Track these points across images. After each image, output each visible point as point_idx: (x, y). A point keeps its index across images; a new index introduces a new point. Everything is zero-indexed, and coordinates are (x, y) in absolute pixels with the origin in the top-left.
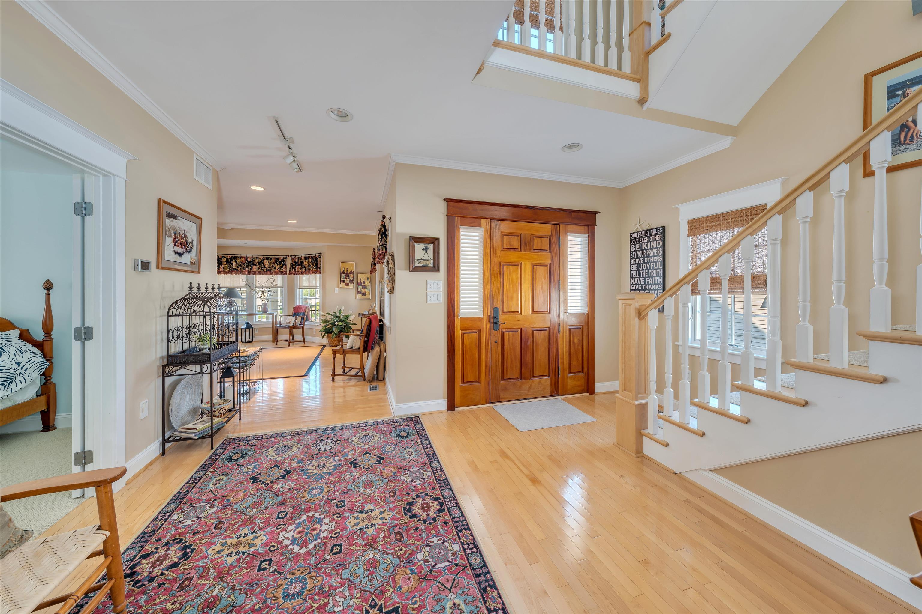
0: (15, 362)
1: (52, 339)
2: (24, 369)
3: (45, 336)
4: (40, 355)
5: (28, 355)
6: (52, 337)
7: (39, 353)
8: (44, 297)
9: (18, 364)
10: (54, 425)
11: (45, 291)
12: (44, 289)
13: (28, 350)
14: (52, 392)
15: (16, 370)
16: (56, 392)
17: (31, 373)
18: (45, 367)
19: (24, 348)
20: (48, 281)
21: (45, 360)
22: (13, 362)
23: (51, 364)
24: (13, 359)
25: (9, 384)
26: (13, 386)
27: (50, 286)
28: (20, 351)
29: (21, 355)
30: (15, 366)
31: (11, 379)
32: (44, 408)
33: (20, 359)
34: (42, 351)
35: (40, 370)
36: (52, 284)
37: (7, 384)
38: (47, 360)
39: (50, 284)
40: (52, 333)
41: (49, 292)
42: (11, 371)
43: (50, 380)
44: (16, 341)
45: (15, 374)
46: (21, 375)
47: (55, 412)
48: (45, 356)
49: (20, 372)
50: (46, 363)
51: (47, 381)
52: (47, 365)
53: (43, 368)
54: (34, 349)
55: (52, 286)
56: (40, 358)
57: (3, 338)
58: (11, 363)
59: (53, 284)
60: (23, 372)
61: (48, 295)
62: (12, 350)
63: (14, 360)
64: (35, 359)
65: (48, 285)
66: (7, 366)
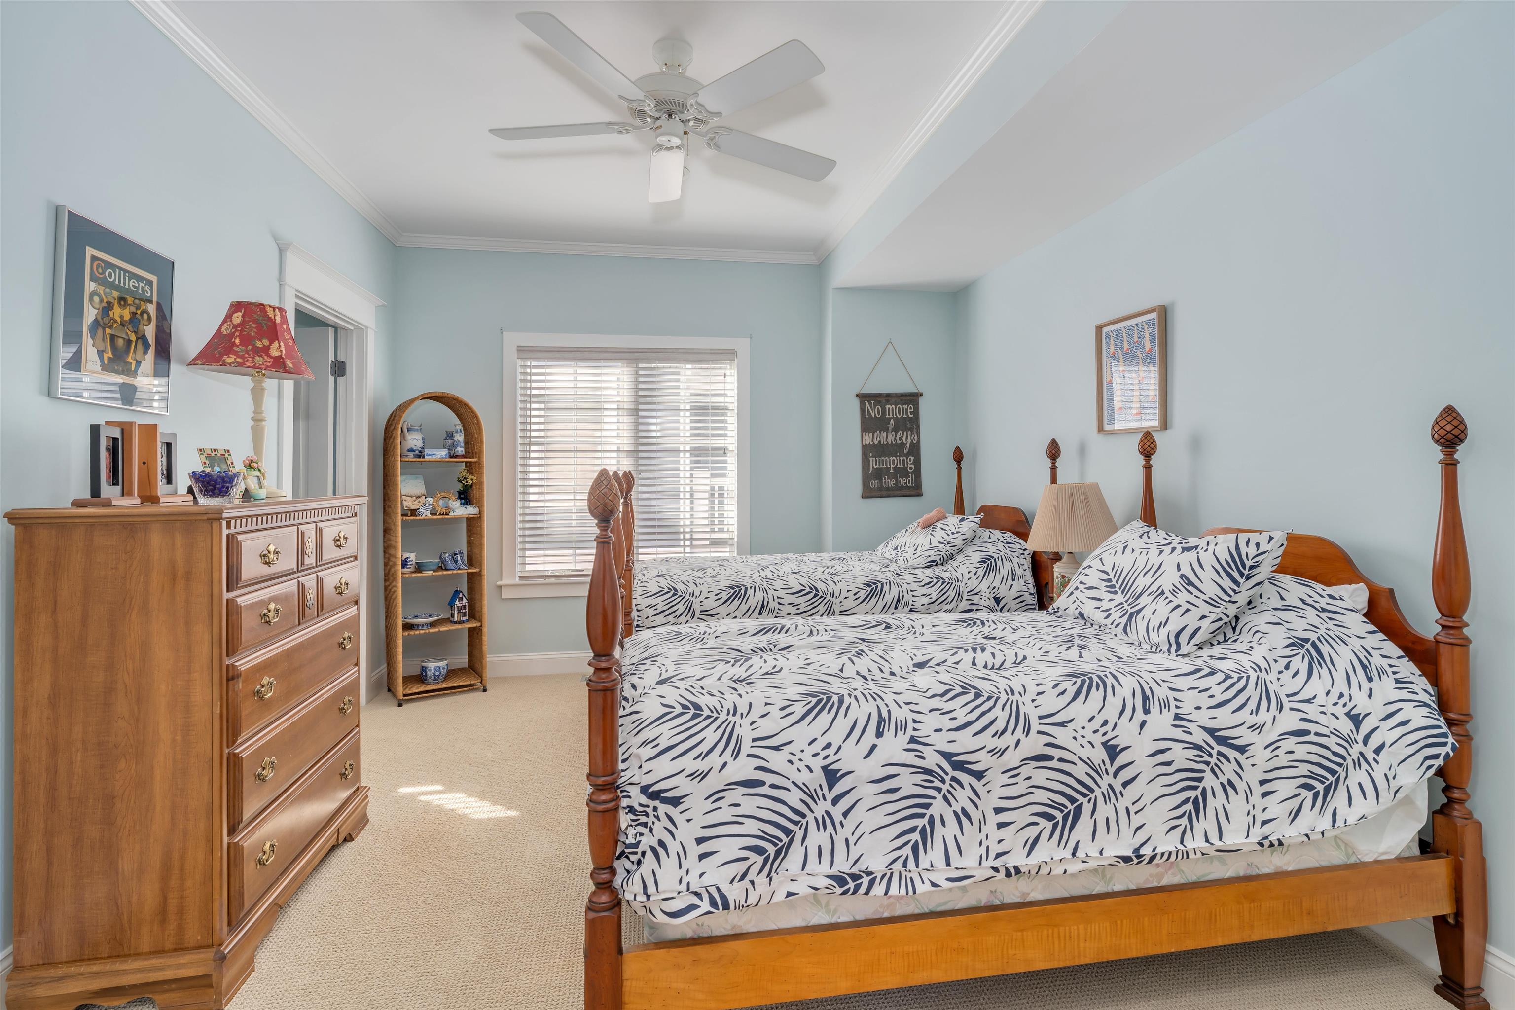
0: (1347, 709)
1: (1465, 642)
2: (1374, 742)
3: (1444, 627)
4: (1425, 698)
5: (1386, 689)
6: (1466, 631)
7: (1421, 684)
8: (1436, 473)
9: (1356, 720)
10: (1479, 988)
11: (1437, 453)
12: (1437, 442)
13: (1389, 670)
14: (1469, 852)
15: (1349, 741)
16: (1483, 861)
17: (1395, 765)
18: (1442, 751)
19: (1377, 660)
20: (1450, 411)
21: (1442, 722)
22: (1340, 711)
23: (1465, 740)
24: (1341, 695)
25: (1327, 790)
26: (1339, 799)
27: (1456, 432)
28: (1364, 667)
29: (1366, 685)
30: (1345, 726)
31: (1333, 772)
32: (1446, 909)
33: (1361, 703)
34: (1434, 679)
35: (1427, 758)
36: (1462, 422)
37: (1320, 787)
38: (1450, 723)
39: (1455, 423)
40: (1465, 618)
41: (1451, 454)
42: (1332, 742)
43: (1461, 802)
44: (1357, 624)
45: (1344, 758)
46: (1364, 765)
47: (1484, 933)
48: (1443, 706)
49: (1361, 753)
50: (1444, 735)
51: (1451, 801)
52: (1448, 748)
53: (1436, 757)
54: (1407, 668)
55: (1464, 432)
56: (1425, 711)
57: (1324, 610)
58: (1334, 709)
59: (1466, 421)
60: (1370, 756)
61: (1450, 467)
62: (1344, 657)
63: (1342, 702)
64: (1409, 711)
65: (1449, 428)
66: (1322, 719)
